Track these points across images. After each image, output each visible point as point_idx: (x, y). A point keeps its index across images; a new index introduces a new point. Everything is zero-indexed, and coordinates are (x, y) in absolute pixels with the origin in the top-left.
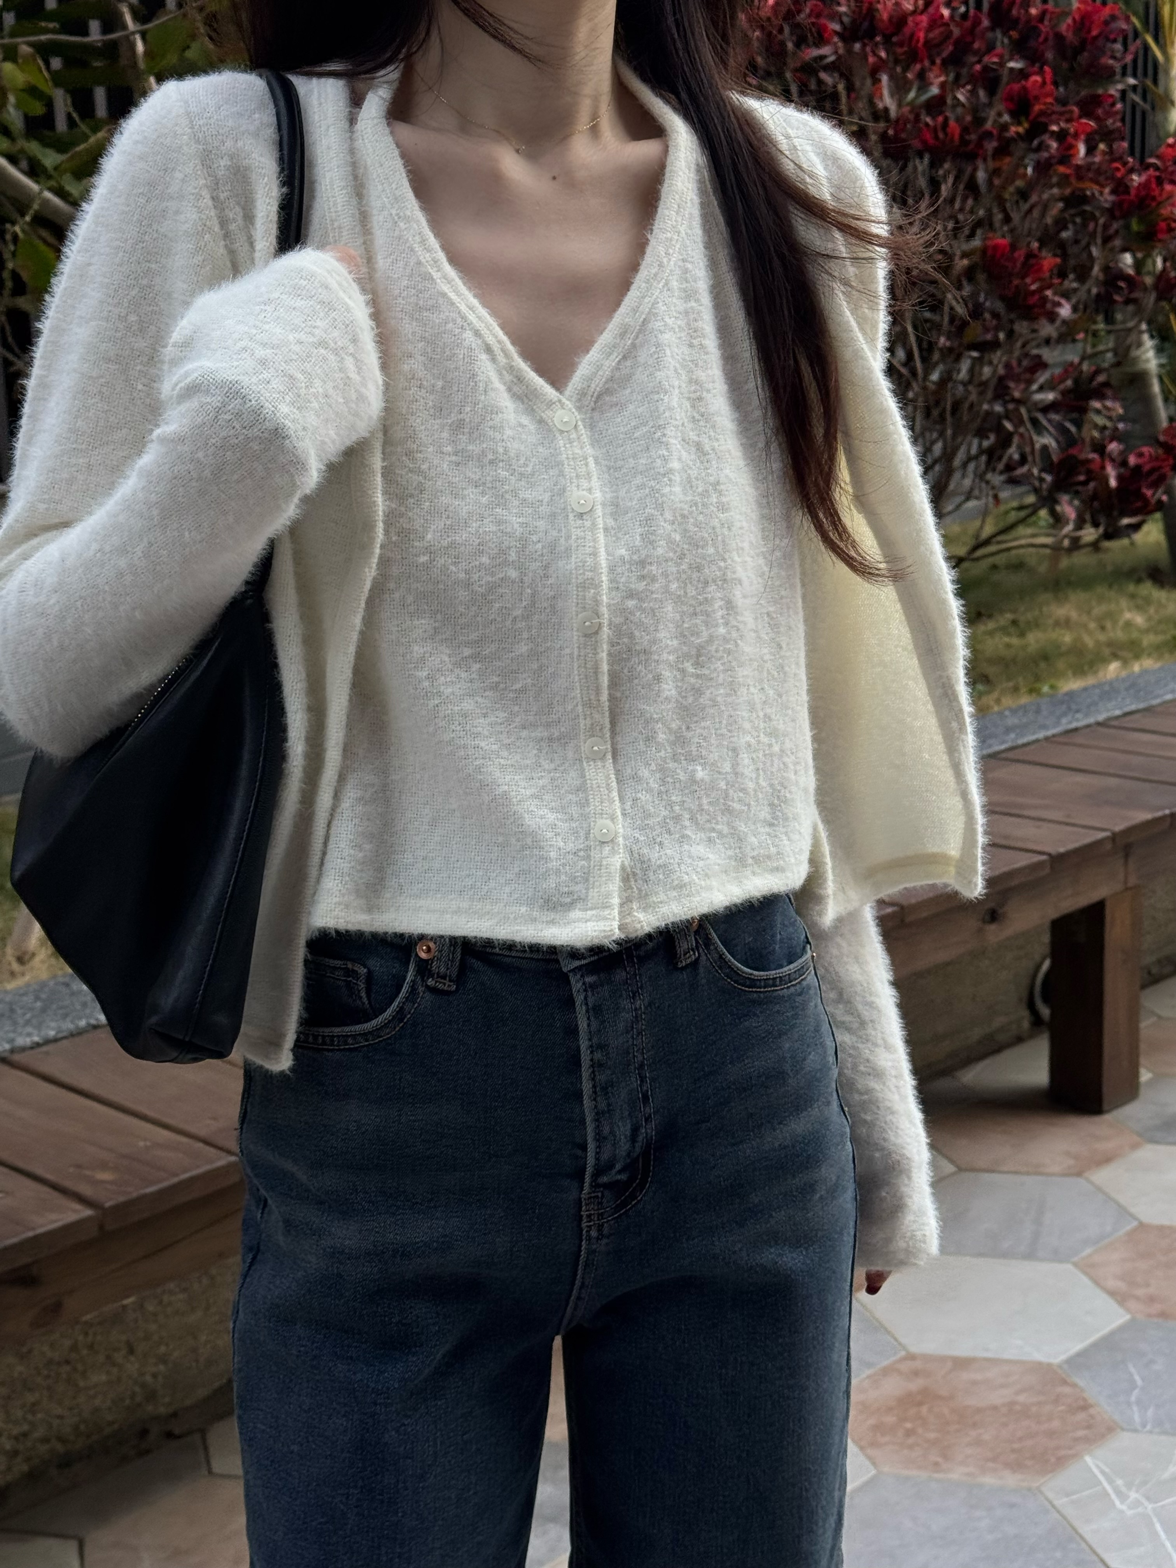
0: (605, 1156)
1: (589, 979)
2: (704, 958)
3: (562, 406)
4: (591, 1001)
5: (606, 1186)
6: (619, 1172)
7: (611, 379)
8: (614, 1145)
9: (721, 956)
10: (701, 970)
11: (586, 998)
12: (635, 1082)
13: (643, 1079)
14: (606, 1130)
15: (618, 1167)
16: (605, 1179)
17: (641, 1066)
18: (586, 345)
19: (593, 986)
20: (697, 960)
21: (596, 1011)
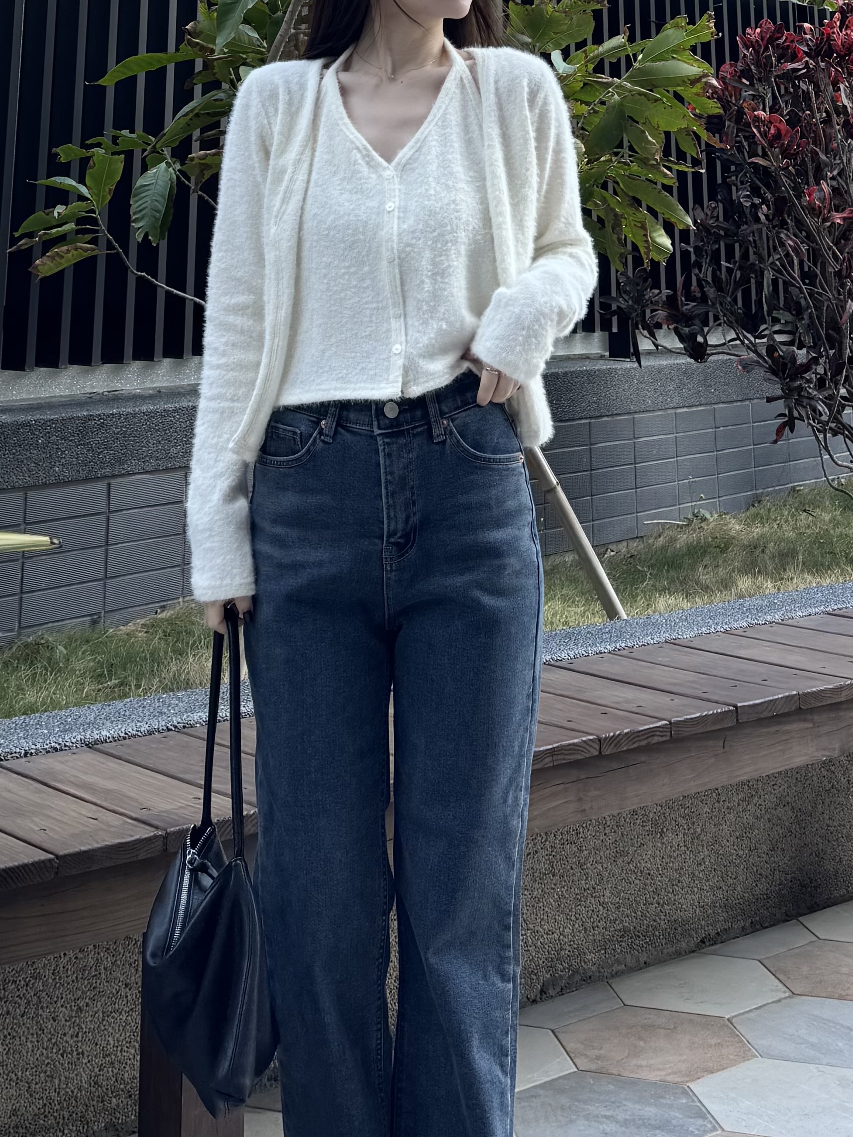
0: (392, 528)
1: (386, 440)
2: (448, 440)
3: (389, 169)
4: (387, 450)
5: (393, 543)
6: (400, 538)
7: (410, 159)
8: (396, 523)
9: (458, 441)
10: (447, 446)
11: (384, 449)
12: (408, 494)
13: (413, 494)
14: (392, 514)
15: (399, 535)
16: (392, 540)
17: (413, 487)
18: (402, 146)
19: (388, 444)
20: (445, 441)
21: (389, 455)
